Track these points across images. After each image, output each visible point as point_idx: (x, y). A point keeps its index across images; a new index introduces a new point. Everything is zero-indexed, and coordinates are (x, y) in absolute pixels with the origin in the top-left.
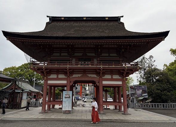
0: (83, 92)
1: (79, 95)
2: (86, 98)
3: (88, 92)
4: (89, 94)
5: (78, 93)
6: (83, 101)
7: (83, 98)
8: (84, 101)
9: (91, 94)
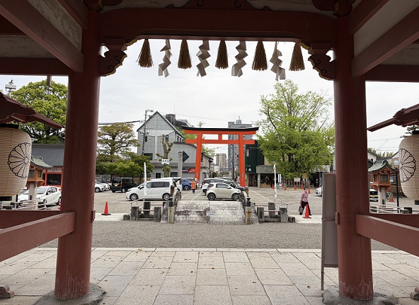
0: (205, 168)
1: (194, 175)
2: (215, 184)
3: (216, 169)
4: (219, 173)
5: (190, 169)
6: (205, 191)
7: (205, 182)
8: (208, 192)
9: (223, 174)
